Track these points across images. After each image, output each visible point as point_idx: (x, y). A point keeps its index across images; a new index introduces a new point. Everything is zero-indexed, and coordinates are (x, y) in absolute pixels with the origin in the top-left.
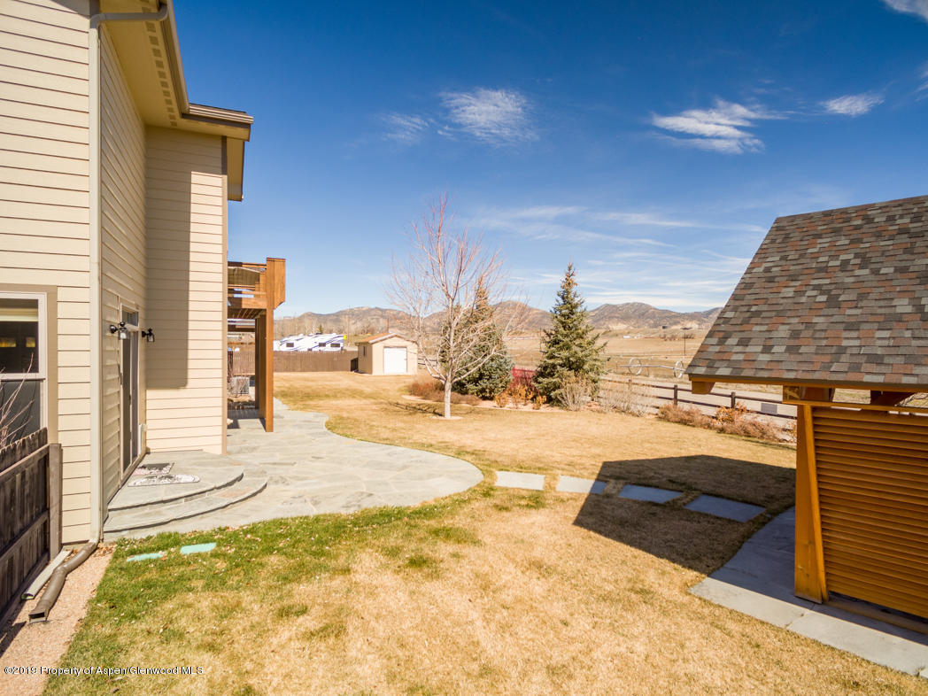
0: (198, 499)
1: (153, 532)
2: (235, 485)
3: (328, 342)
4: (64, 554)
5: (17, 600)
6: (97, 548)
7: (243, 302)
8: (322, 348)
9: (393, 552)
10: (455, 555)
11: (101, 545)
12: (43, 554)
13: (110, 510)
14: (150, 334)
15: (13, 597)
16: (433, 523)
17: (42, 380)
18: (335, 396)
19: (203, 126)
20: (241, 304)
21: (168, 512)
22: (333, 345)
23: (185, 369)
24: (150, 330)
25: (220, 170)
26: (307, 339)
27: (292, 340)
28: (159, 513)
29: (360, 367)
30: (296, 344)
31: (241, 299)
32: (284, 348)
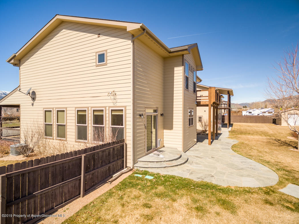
0: (159, 163)
1: (144, 169)
2: (173, 161)
3: (267, 111)
4: (126, 169)
5: (111, 176)
6: (132, 170)
7: (201, 103)
8: (264, 114)
9: (195, 201)
10: (218, 214)
11: (133, 169)
12: (122, 168)
13: (138, 161)
14: (163, 115)
15: (110, 175)
16: (223, 196)
17: (124, 128)
18: (252, 134)
19: (175, 54)
20: (200, 103)
21: (150, 165)
22: (269, 113)
23: (172, 124)
24: (163, 114)
25: (182, 65)
26: (257, 110)
27: (251, 111)
28: (148, 165)
29: (276, 122)
30: (253, 112)
31: (200, 102)
32: (248, 114)
